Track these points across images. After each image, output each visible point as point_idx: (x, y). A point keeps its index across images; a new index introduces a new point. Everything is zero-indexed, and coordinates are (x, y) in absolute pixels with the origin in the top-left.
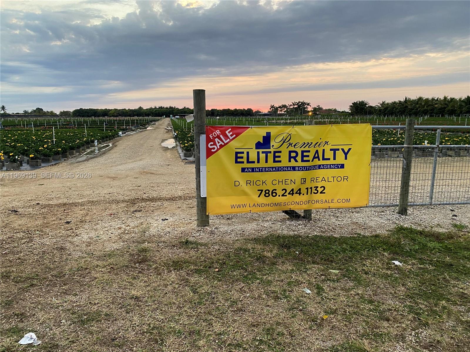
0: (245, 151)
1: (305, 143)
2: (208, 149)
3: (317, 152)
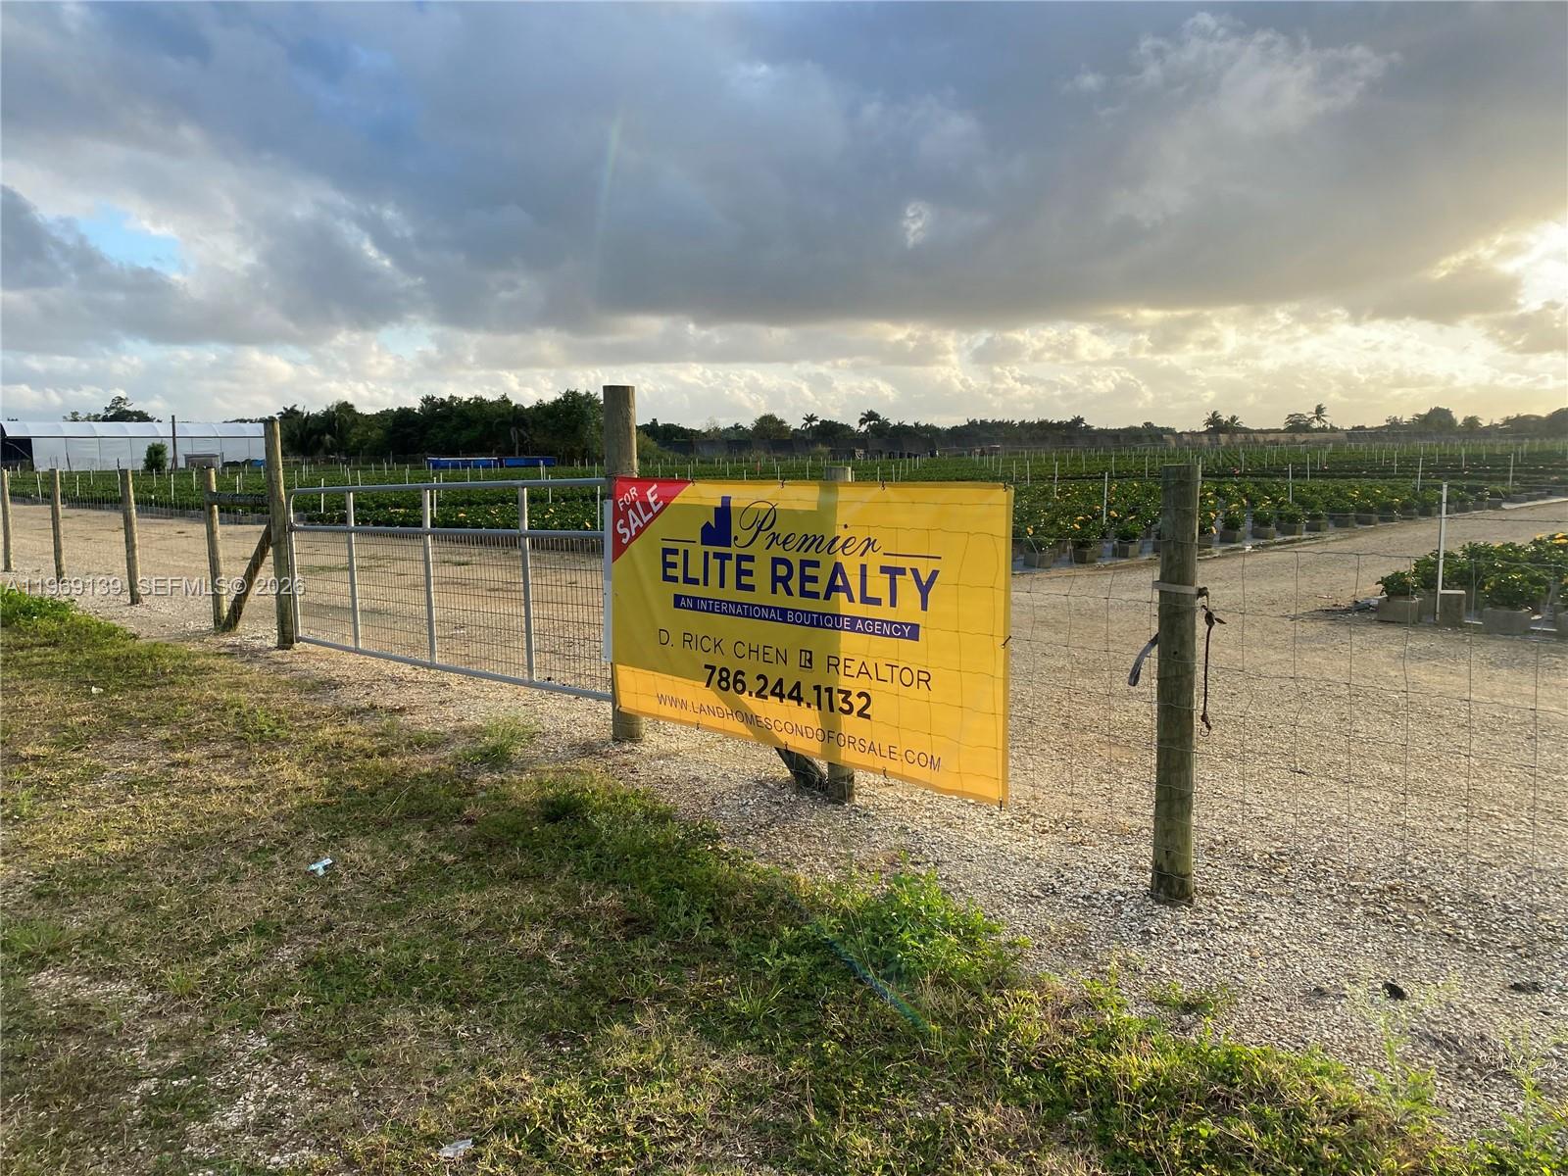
0: (681, 547)
1: (806, 535)
2: (617, 537)
3: (838, 569)
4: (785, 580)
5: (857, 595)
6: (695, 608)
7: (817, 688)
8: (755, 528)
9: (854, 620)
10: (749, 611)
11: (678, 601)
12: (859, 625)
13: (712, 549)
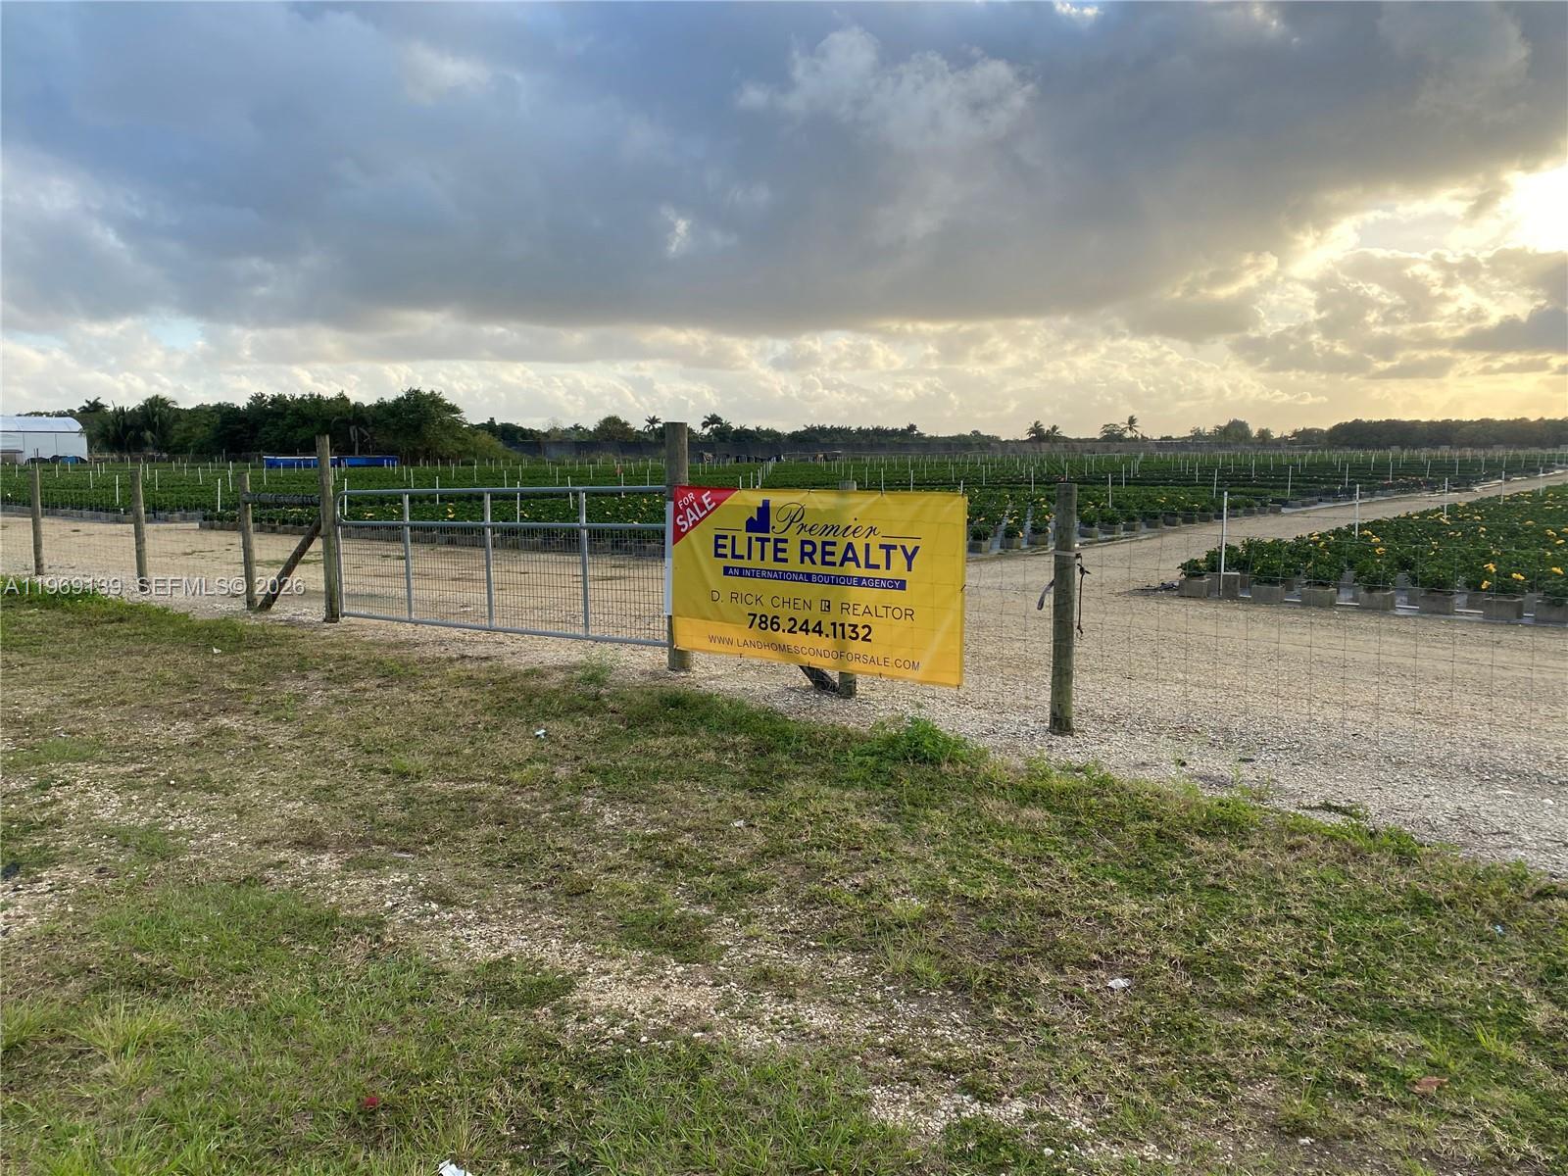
0: (730, 534)
1: (827, 525)
2: (677, 528)
3: (850, 546)
4: (810, 555)
5: (862, 562)
6: (741, 575)
7: (834, 624)
8: (788, 521)
9: (860, 579)
10: (782, 576)
11: (726, 571)
12: (864, 582)
13: (754, 535)
